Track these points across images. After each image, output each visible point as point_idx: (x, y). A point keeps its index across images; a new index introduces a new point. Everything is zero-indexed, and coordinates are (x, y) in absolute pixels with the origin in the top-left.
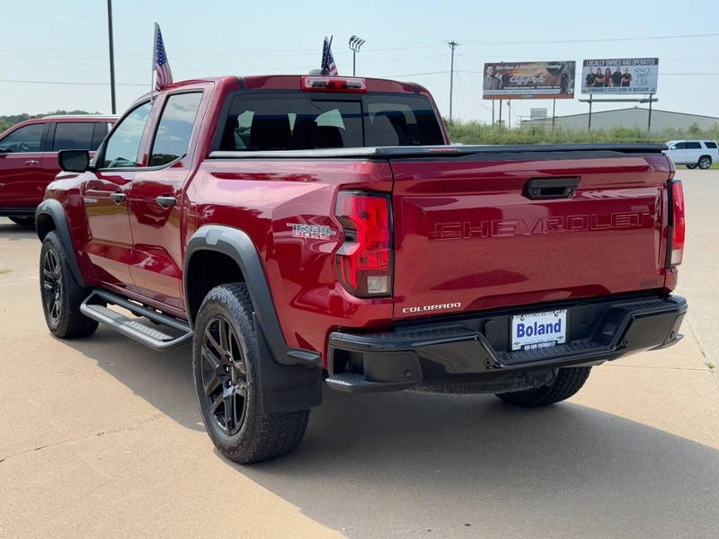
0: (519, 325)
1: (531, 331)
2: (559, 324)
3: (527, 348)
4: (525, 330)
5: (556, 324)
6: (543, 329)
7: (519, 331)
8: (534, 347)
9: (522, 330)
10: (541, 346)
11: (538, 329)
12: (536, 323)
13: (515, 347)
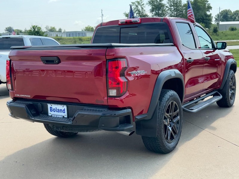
0: (50, 107)
1: (55, 110)
2: (64, 110)
3: (53, 116)
4: (53, 109)
5: (63, 110)
6: (59, 111)
7: (50, 109)
8: (55, 116)
9: (52, 109)
10: (58, 116)
11: (57, 110)
12: (56, 108)
13: (49, 115)
